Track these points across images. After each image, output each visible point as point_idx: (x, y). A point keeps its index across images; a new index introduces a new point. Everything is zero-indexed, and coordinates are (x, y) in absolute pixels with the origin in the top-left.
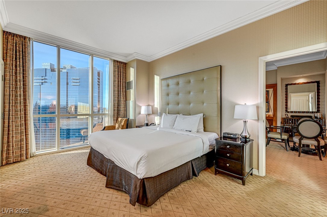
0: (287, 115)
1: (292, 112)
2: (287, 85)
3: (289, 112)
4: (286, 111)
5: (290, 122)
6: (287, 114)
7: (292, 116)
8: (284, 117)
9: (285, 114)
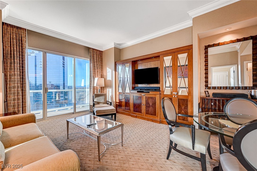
0: (207, 93)
1: (214, 88)
2: (207, 48)
3: (210, 88)
4: (206, 86)
5: (212, 104)
6: (208, 91)
7: (214, 94)
8: (203, 95)
9: (205, 91)
